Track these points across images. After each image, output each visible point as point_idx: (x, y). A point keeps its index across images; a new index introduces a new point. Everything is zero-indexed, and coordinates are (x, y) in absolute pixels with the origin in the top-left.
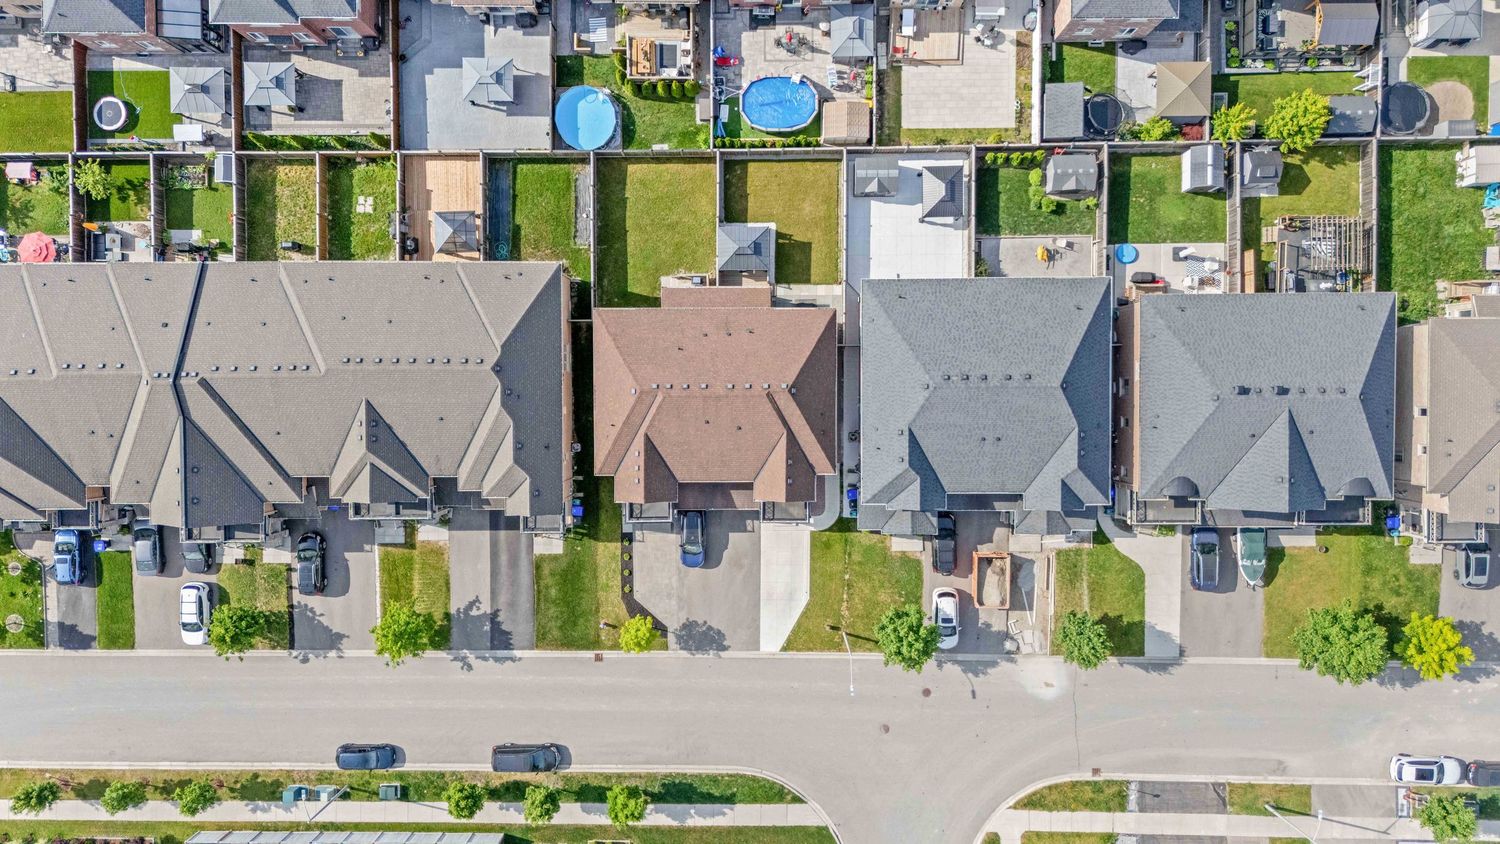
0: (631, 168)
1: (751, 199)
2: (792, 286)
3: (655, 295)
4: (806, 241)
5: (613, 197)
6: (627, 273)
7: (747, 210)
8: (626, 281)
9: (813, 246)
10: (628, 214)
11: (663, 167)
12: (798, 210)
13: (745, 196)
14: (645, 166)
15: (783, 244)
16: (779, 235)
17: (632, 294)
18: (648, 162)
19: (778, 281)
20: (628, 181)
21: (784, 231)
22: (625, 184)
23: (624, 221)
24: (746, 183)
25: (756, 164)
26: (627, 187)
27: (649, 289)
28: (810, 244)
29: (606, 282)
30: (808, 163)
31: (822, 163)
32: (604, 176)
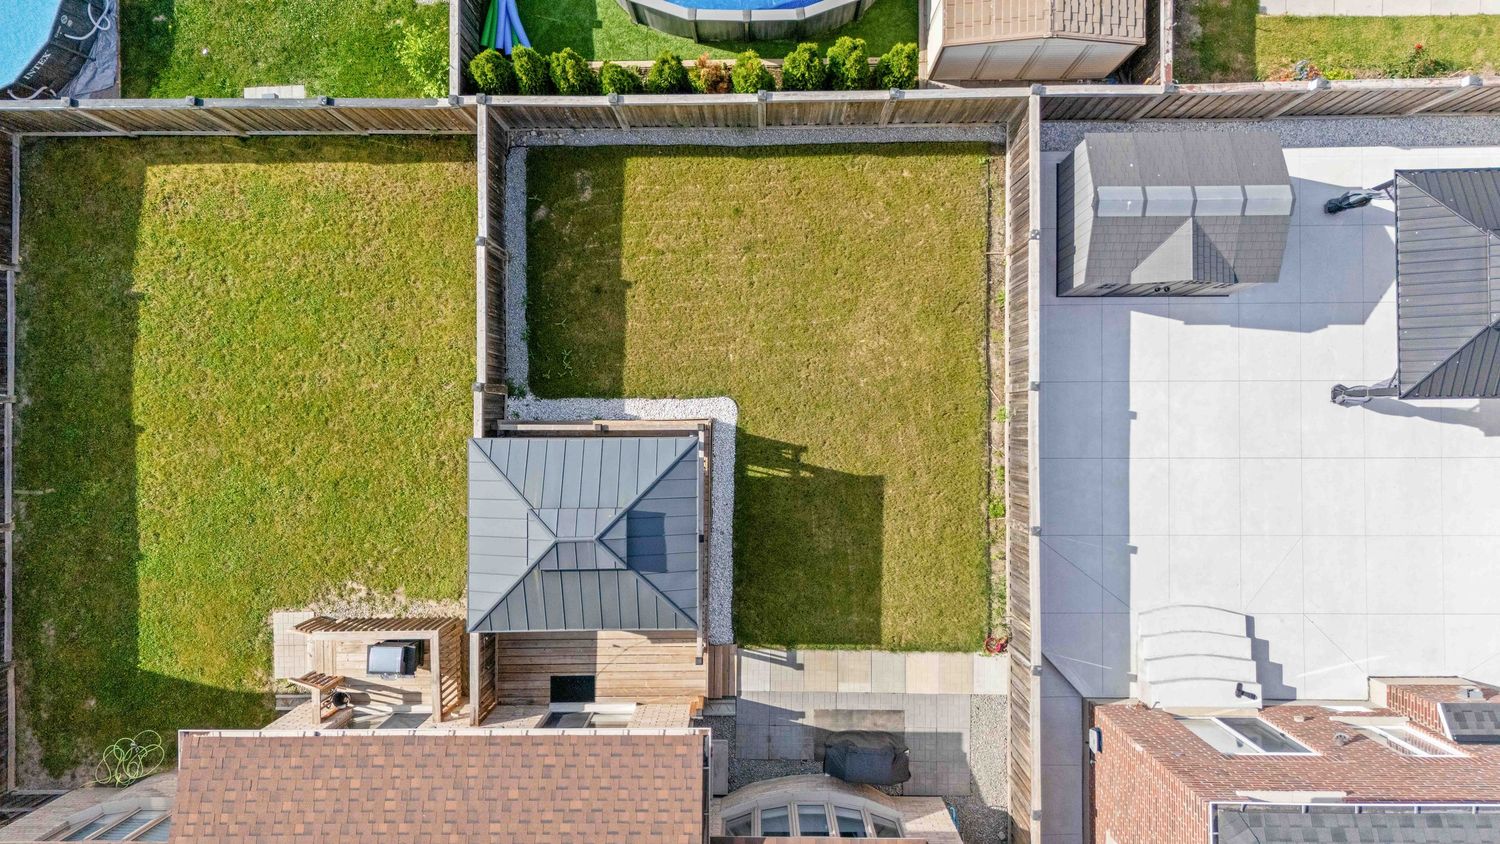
0: (160, 178)
1: (637, 302)
2: (802, 654)
3: (249, 685)
4: (858, 469)
5: (84, 294)
6: (133, 594)
7: (618, 347)
8: (132, 630)
9: (889, 492)
10: (142, 359)
11: (281, 174)
12: (827, 348)
13: (612, 293)
14: (214, 170)
15: (766, 484)
16: (748, 447)
17: (154, 678)
18: (225, 156)
19: (745, 634)
20: (146, 230)
21: (769, 430)
22: (132, 243)
23: (126, 389)
24: (617, 237)
25: (656, 165)
26: (141, 255)
27: (222, 661)
28: (876, 483)
29: (49, 631)
30: (868, 160)
31: (923, 160)
32: (51, 210)
